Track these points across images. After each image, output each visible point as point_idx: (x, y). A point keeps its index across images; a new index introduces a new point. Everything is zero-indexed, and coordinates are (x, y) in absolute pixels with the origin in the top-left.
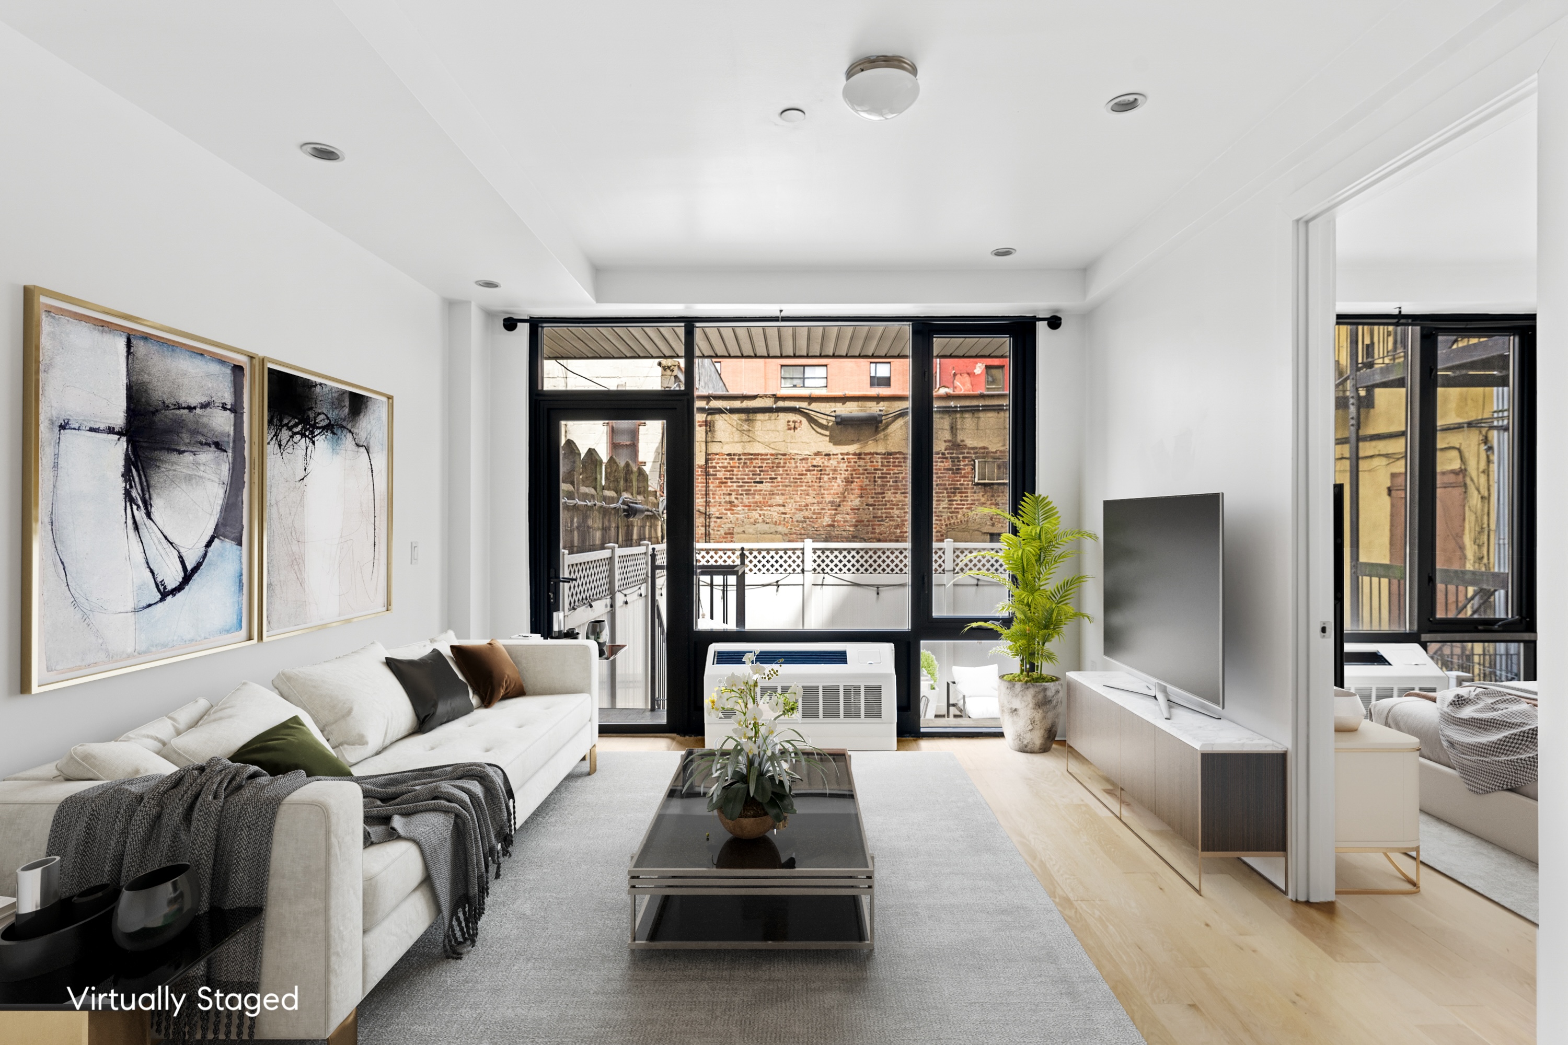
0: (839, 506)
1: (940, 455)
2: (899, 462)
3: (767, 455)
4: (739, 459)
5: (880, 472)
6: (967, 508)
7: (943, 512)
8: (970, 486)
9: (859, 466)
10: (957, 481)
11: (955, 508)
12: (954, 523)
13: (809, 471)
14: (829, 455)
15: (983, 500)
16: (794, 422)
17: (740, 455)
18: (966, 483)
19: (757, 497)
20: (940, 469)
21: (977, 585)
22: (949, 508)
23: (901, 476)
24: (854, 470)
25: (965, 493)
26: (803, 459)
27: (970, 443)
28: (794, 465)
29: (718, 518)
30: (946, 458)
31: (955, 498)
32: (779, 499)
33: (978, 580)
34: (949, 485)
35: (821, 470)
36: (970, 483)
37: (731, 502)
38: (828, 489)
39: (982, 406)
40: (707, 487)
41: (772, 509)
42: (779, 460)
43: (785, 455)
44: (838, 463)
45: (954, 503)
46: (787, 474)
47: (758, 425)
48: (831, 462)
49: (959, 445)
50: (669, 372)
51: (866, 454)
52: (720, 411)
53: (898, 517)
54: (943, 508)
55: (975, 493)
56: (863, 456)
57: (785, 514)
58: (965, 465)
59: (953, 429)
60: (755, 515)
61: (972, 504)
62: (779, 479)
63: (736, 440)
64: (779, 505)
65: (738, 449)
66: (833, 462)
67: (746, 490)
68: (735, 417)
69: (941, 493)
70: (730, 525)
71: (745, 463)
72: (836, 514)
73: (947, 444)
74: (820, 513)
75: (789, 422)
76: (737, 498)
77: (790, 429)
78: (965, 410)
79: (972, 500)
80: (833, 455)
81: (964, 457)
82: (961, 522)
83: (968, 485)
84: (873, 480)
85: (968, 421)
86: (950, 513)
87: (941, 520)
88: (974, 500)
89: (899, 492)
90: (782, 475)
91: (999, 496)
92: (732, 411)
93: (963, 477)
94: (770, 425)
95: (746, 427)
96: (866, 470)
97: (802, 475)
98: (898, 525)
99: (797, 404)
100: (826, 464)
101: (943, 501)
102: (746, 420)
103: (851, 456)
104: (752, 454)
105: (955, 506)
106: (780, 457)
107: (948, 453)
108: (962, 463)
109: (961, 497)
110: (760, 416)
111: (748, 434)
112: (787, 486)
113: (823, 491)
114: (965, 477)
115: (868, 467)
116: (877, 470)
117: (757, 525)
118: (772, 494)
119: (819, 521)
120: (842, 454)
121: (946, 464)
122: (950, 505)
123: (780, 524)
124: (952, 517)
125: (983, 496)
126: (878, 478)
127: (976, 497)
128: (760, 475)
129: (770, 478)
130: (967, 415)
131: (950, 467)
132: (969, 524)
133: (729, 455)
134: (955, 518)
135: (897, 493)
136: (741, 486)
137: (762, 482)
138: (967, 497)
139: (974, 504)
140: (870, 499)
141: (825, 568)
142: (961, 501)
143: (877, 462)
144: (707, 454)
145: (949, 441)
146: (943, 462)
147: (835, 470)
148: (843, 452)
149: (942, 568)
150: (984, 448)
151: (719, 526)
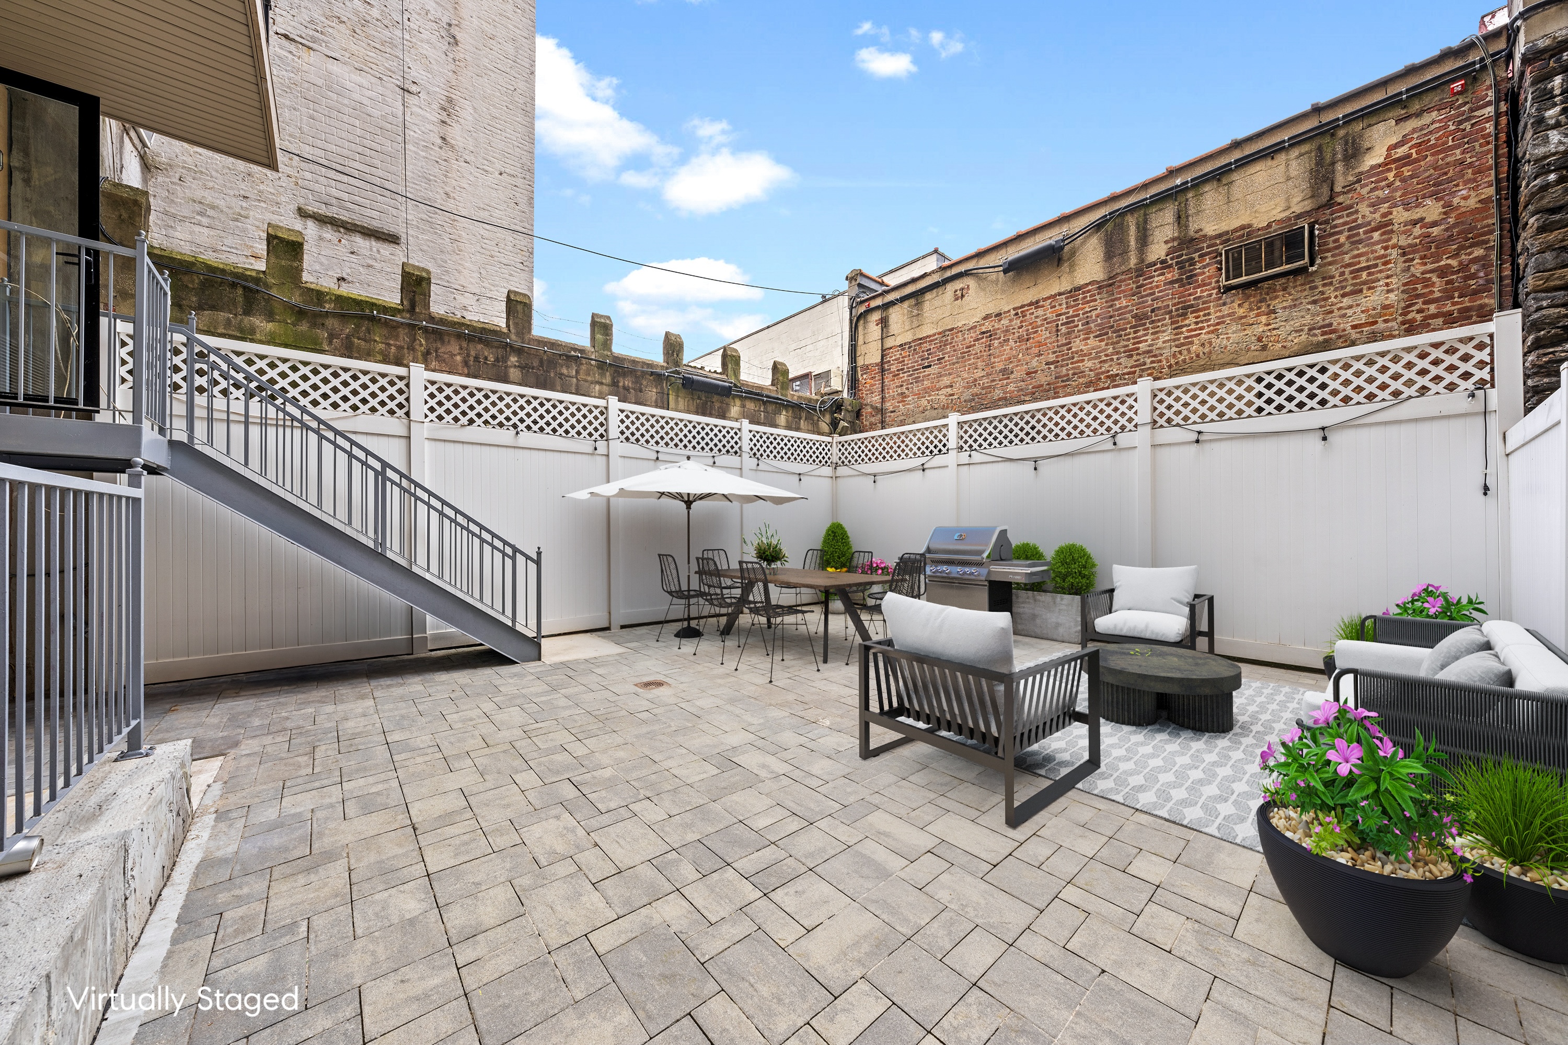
0: (1012, 372)
1: (1159, 265)
2: (1091, 296)
3: (934, 335)
4: (909, 348)
5: (1064, 317)
6: (1208, 333)
7: (1164, 348)
8: (1214, 296)
9: (1037, 317)
10: (1190, 295)
11: (1185, 338)
12: (1184, 361)
13: (978, 340)
14: (1000, 314)
15: (1241, 312)
16: (962, 289)
17: (910, 343)
18: (1205, 294)
19: (925, 382)
20: (1157, 287)
21: (1197, 441)
22: (1174, 340)
23: (1094, 313)
24: (1031, 324)
25: (1205, 309)
26: (972, 328)
27: (1211, 229)
28: (961, 338)
29: (892, 412)
30: (1170, 266)
31: (1187, 322)
32: (946, 381)
33: (1199, 433)
34: (1174, 305)
35: (991, 336)
36: (1215, 292)
37: (902, 393)
38: (998, 356)
39: (1236, 161)
40: (883, 383)
41: (940, 392)
42: (946, 336)
43: (952, 329)
44: (1011, 321)
45: (1184, 329)
46: (955, 351)
47: (927, 306)
48: (1002, 322)
49: (1192, 240)
50: (853, 282)
51: (1045, 300)
52: (892, 304)
53: (1091, 370)
54: (1164, 342)
55: (1224, 304)
56: (1041, 303)
57: (953, 395)
58: (1204, 267)
59: (1181, 219)
60: (924, 402)
61: (1218, 324)
62: (947, 358)
63: (907, 328)
64: (947, 387)
65: (908, 337)
66: (1005, 322)
67: (916, 378)
68: (906, 304)
69: (1159, 321)
70: (902, 418)
71: (915, 350)
72: (1007, 384)
73: (1170, 245)
74: (990, 387)
75: (956, 291)
76: (907, 389)
77: (957, 299)
78: (1199, 183)
79: (1218, 318)
80: (1005, 313)
81: (1200, 256)
82: (1198, 356)
83: (1211, 295)
84: (1054, 329)
85: (1211, 196)
86: (1177, 346)
87: (1160, 361)
88: (1223, 317)
89: (1092, 336)
90: (949, 352)
91: (1276, 297)
92: (903, 299)
93: (1199, 286)
94: (937, 302)
95: (916, 312)
96: (1046, 319)
97: (970, 347)
98: (1091, 382)
99: (961, 268)
100: (996, 327)
101: (1164, 331)
102: (916, 305)
103: (1026, 308)
104: (921, 339)
105: (1187, 334)
106: (947, 333)
107: (1172, 259)
108: (1198, 265)
109: (1197, 317)
110: (928, 296)
111: (916, 317)
112: (954, 364)
113: (993, 360)
114: (1205, 285)
115: (1048, 315)
116: (1060, 315)
117: (927, 413)
118: (940, 375)
119: (989, 396)
120: (1014, 309)
121: (1169, 276)
122: (1176, 334)
123: (948, 408)
124: (1180, 353)
125: (1239, 305)
126: (1062, 325)
127: (1226, 310)
128: (928, 358)
129: (938, 360)
130: (1207, 188)
131: (1177, 277)
132: (1214, 357)
133: (901, 345)
134: (1185, 352)
135: (1088, 338)
136: (911, 375)
137: (930, 366)
138: (1209, 314)
139: (1223, 322)
140: (1051, 356)
141: (973, 444)
142: (1197, 323)
143: (1060, 305)
144: (883, 351)
145: (1173, 239)
146: (1163, 274)
147: (1007, 331)
148: (1016, 305)
149: (1134, 423)
150: (1243, 227)
151: (893, 420)
